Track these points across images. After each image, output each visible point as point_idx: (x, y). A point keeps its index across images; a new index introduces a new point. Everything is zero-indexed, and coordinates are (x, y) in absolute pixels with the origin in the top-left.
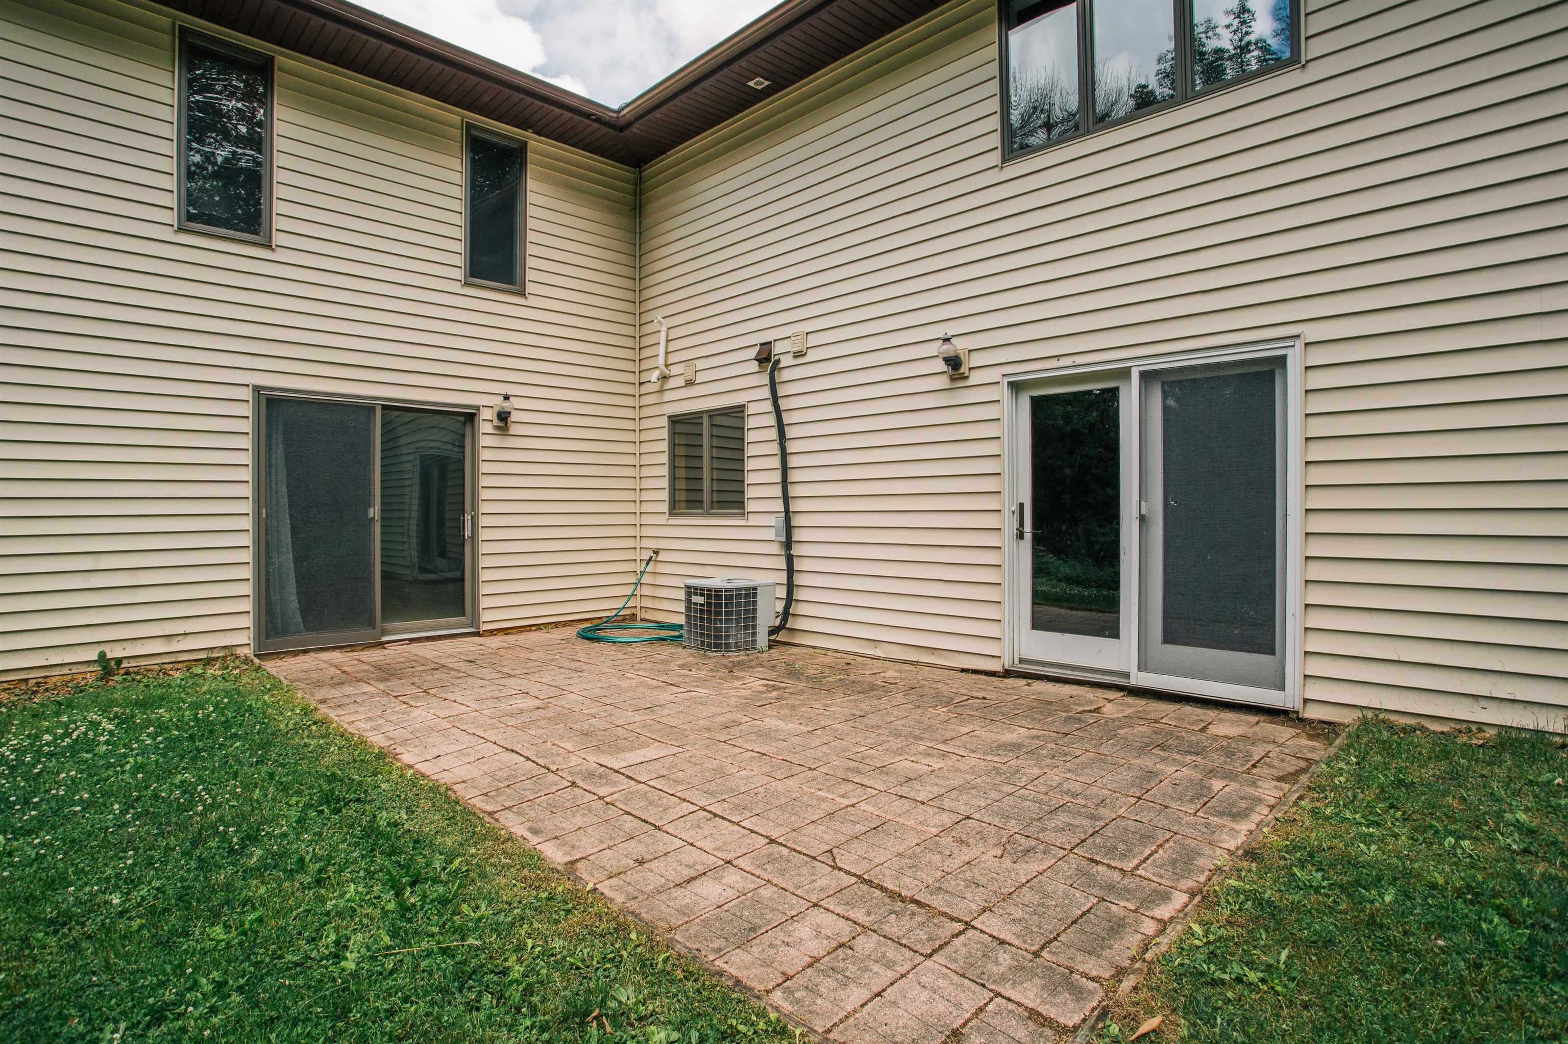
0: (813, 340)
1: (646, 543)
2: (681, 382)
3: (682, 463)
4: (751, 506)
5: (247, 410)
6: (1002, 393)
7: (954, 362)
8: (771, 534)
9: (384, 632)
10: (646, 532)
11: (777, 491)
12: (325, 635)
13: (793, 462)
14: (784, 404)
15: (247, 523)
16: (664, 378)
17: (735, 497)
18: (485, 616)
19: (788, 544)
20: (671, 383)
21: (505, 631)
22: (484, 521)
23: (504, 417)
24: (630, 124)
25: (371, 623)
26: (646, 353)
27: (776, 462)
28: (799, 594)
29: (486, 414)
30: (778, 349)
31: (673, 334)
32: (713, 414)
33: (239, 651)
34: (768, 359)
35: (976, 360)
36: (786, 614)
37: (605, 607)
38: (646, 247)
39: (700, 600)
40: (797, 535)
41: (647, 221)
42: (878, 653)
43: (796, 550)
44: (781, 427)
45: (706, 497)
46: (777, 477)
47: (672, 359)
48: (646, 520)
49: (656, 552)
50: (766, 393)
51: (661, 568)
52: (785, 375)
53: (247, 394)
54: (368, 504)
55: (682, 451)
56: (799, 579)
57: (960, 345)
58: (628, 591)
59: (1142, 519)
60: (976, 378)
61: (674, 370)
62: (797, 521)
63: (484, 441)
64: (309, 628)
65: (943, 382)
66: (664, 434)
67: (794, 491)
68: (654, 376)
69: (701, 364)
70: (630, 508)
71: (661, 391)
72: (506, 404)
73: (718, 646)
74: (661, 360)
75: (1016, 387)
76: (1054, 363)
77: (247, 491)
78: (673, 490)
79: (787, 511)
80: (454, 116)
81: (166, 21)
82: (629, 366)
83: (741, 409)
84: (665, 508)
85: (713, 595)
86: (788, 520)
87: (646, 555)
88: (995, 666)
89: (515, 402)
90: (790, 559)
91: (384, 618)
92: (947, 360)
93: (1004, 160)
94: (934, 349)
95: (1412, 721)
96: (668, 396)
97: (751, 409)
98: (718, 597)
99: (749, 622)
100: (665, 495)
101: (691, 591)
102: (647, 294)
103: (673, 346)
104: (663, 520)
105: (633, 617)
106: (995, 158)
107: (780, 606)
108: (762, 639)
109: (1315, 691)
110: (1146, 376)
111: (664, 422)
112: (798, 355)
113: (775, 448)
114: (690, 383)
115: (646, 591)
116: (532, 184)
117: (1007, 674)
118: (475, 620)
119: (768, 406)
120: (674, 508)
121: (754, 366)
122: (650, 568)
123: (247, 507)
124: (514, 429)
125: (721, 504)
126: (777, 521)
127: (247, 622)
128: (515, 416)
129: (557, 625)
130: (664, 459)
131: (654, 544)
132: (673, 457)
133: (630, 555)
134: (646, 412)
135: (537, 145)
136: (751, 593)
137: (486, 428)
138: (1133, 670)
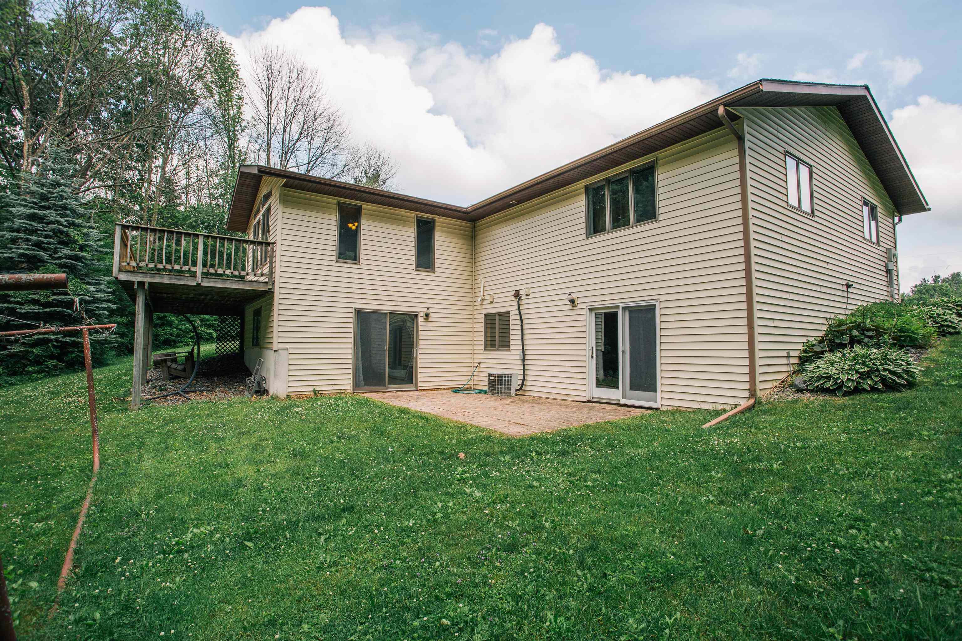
0: (532, 290)
1: (476, 360)
2: (488, 302)
3: (489, 330)
4: (512, 347)
5: (352, 315)
6: (586, 311)
7: (572, 301)
8: (518, 357)
9: (388, 388)
10: (476, 356)
11: (520, 342)
12: (372, 388)
13: (525, 332)
14: (522, 312)
15: (351, 351)
16: (483, 300)
17: (506, 343)
18: (420, 385)
19: (524, 360)
20: (485, 302)
21: (426, 390)
22: (420, 351)
23: (427, 315)
24: (471, 212)
25: (384, 385)
26: (476, 290)
27: (520, 332)
28: (527, 378)
29: (421, 314)
30: (521, 292)
31: (486, 284)
32: (500, 314)
33: (348, 391)
34: (517, 296)
35: (580, 301)
36: (522, 385)
37: (459, 384)
38: (477, 251)
39: (492, 378)
40: (527, 357)
41: (477, 242)
42: (551, 397)
43: (526, 363)
44: (521, 320)
45: (497, 343)
46: (520, 337)
47: (486, 293)
48: (476, 352)
49: (479, 364)
50: (516, 308)
51: (481, 370)
52: (524, 302)
53: (352, 310)
54: (385, 345)
55: (489, 326)
56: (527, 373)
57: (574, 296)
58: (469, 378)
59: (623, 352)
60: (579, 306)
61: (487, 297)
62: (527, 352)
63: (421, 324)
64: (366, 384)
65: (569, 307)
66: (483, 320)
67: (525, 342)
68: (479, 299)
69: (496, 296)
70: (470, 347)
71: (482, 305)
72: (428, 311)
73: (498, 393)
74: (481, 294)
75: (591, 310)
76: (600, 303)
77: (351, 341)
78: (486, 341)
79: (523, 349)
80: (412, 214)
81: (335, 201)
82: (470, 295)
83: (509, 313)
84: (483, 347)
85: (497, 376)
86: (523, 352)
87: (476, 365)
88: (585, 399)
89: (431, 310)
90: (524, 365)
91: (389, 384)
92: (570, 301)
93: (587, 238)
94: (566, 296)
95: (684, 409)
96: (484, 307)
97: (512, 313)
98: (498, 377)
99: (509, 386)
100: (483, 343)
101: (490, 375)
102: (477, 269)
103: (486, 289)
104: (482, 352)
105: (471, 388)
106: (584, 237)
107: (520, 382)
108: (513, 392)
109: (664, 402)
110: (624, 308)
111: (483, 316)
112: (527, 295)
113: (519, 327)
114: (492, 303)
115: (475, 378)
116: (437, 233)
117: (589, 402)
118: (416, 386)
119: (517, 312)
120: (486, 348)
121: (513, 298)
122: (477, 370)
123: (351, 346)
124: (430, 319)
125: (503, 346)
126: (520, 352)
127: (350, 382)
128: (431, 315)
129: (444, 389)
130: (483, 329)
131: (478, 361)
132: (486, 328)
133: (470, 365)
134: (476, 312)
135: (439, 220)
136: (510, 376)
137: (421, 319)
138: (621, 398)
